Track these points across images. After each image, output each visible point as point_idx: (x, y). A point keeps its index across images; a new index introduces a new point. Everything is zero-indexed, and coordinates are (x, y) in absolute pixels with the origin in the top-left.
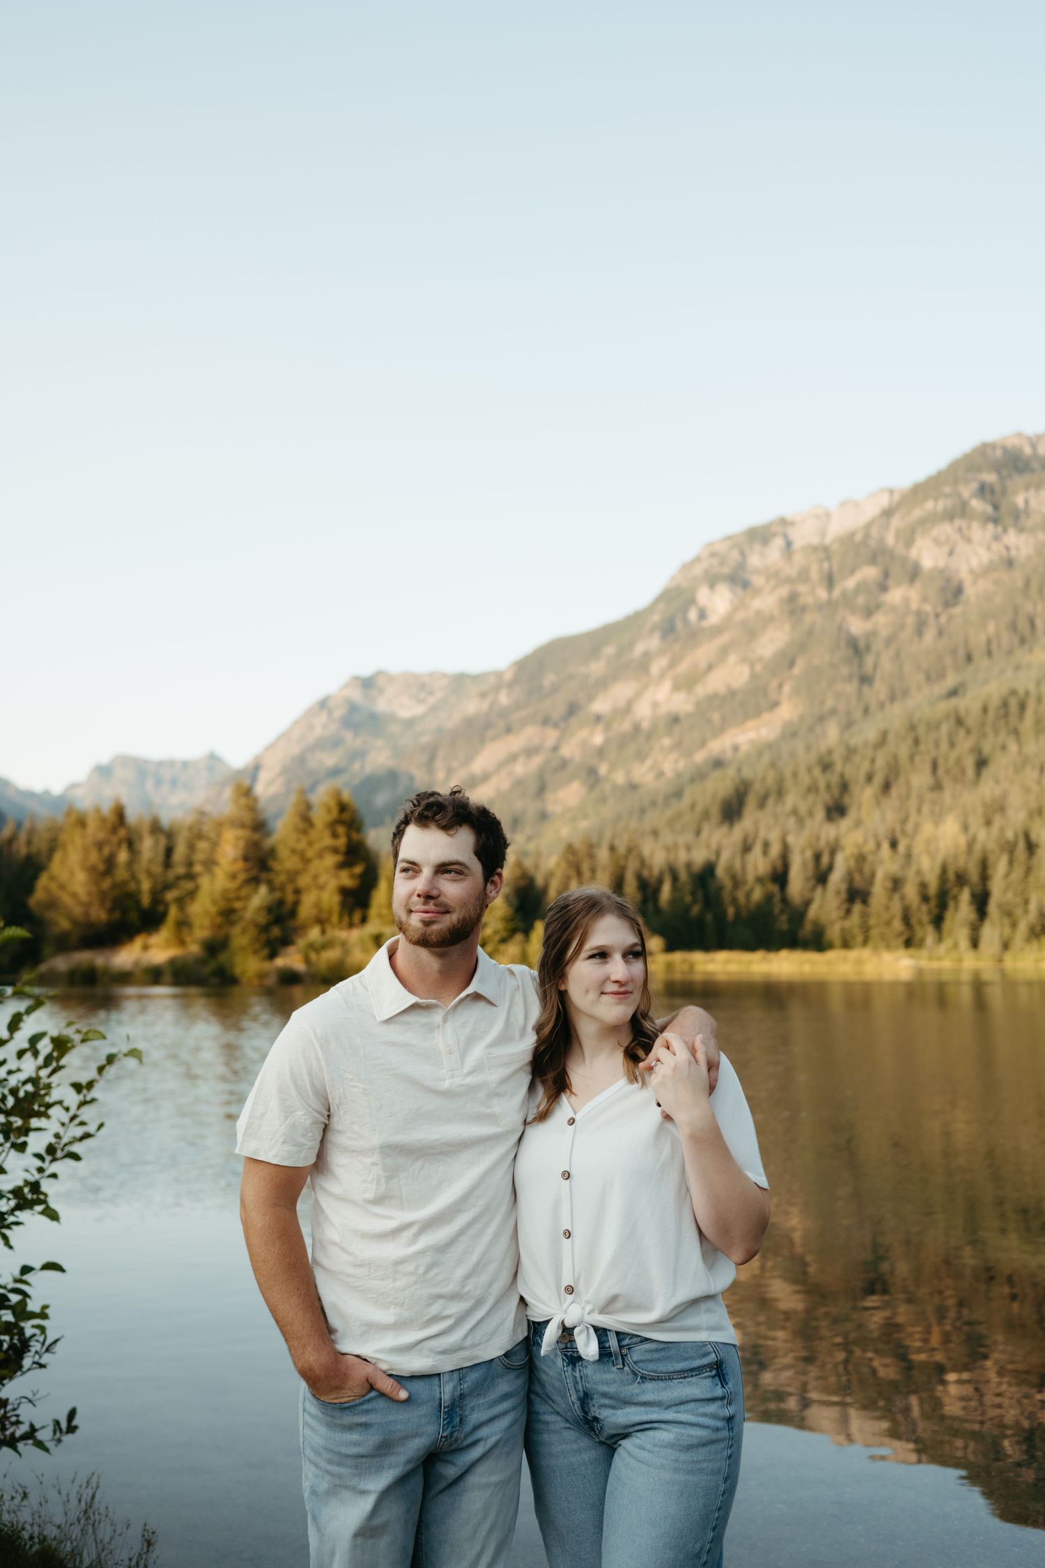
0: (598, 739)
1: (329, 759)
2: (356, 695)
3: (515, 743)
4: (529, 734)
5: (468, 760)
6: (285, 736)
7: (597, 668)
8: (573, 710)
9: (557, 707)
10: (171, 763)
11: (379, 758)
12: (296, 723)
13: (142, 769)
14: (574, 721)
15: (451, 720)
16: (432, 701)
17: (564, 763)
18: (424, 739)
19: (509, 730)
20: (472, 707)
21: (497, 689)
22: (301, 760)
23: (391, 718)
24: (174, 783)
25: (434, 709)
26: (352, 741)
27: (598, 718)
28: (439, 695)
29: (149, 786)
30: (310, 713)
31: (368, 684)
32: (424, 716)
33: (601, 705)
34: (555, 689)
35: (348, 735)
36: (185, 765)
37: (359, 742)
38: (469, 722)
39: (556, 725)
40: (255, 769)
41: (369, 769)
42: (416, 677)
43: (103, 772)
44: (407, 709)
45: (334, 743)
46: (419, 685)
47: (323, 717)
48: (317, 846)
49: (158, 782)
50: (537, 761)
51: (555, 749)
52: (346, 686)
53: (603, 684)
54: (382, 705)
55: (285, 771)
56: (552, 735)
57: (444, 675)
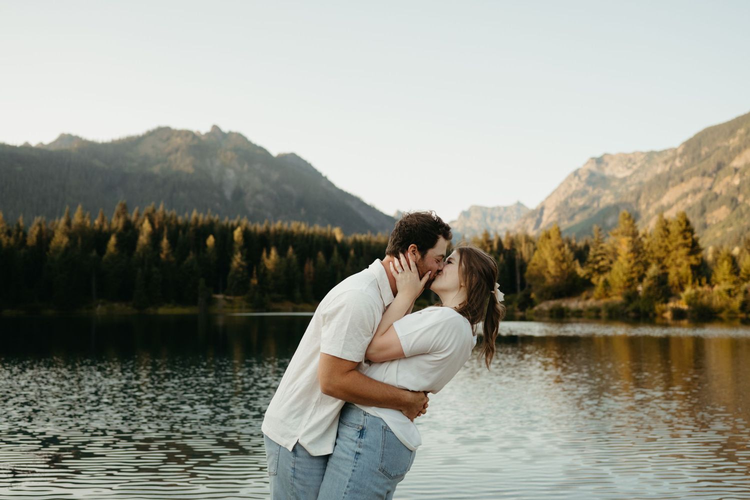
0: (737, 182)
1: (581, 202)
2: (593, 167)
3: (686, 187)
4: (695, 182)
5: (660, 197)
6: (556, 191)
7: (734, 142)
8: (720, 166)
9: (711, 165)
10: (499, 208)
11: (608, 199)
12: (562, 184)
13: (484, 212)
14: (721, 173)
15: (647, 177)
16: (635, 167)
17: (716, 196)
18: (632, 188)
19: (682, 180)
20: (660, 169)
21: (674, 158)
22: (566, 203)
23: (614, 178)
24: (500, 218)
25: (636, 172)
26: (592, 192)
27: (736, 170)
28: (639, 164)
29: (488, 220)
30: (569, 178)
31: (599, 161)
32: (631, 176)
33: (738, 163)
34: (708, 156)
35: (590, 189)
36: (506, 209)
37: (596, 192)
38: (658, 177)
39: (710, 176)
40: (542, 209)
41: (602, 205)
42: (625, 155)
43: (466, 214)
44: (622, 172)
45: (583, 193)
46: (628, 160)
47: (576, 180)
48: (674, 244)
49: (493, 218)
50: (700, 196)
51: (710, 189)
52: (588, 163)
53: (739, 150)
54: (607, 172)
55: (557, 209)
56: (708, 181)
57: (642, 153)
